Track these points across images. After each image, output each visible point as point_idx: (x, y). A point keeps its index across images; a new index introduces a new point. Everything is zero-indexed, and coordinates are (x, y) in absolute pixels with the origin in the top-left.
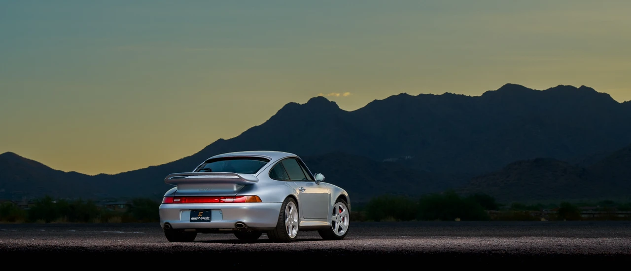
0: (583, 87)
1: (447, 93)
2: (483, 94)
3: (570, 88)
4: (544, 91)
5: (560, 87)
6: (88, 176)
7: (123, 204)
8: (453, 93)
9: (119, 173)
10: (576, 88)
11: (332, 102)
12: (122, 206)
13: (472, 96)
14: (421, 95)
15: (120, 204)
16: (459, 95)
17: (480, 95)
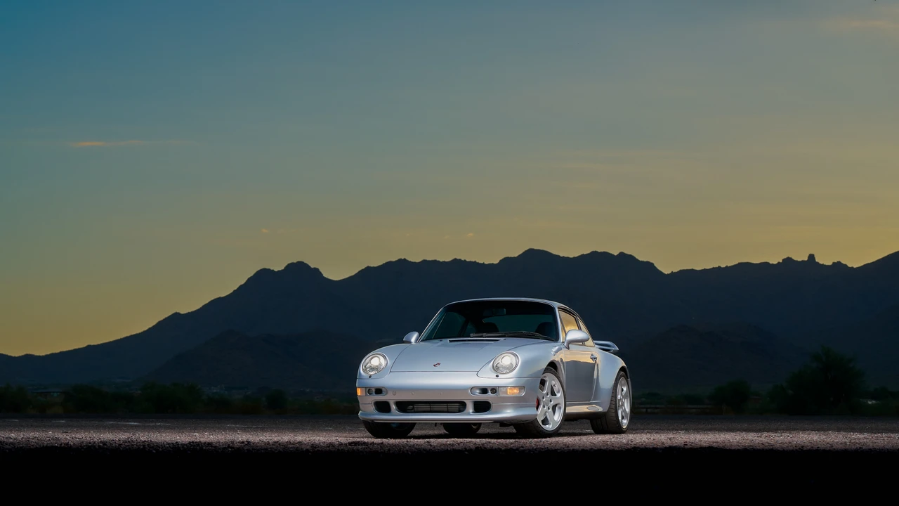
0: (622, 254)
1: (455, 259)
2: (500, 261)
3: (606, 255)
4: (574, 258)
5: (594, 253)
6: (11, 357)
7: (57, 392)
8: (463, 259)
9: (48, 353)
10: (613, 255)
11: (315, 268)
12: (55, 395)
13: (486, 263)
14: (424, 261)
15: (54, 392)
16: (470, 262)
17: (496, 262)
